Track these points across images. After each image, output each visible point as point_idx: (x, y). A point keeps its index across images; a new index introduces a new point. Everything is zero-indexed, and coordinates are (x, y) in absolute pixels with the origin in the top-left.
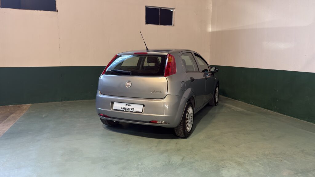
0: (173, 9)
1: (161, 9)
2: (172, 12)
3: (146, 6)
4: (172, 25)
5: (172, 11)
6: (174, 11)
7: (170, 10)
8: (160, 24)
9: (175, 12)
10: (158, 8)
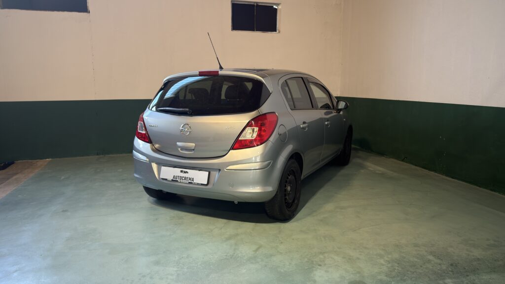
1: (257, 5)
3: (232, 1)
4: (276, 31)
5: (276, 7)
6: (279, 8)
7: (273, 6)
8: (256, 31)
10: (252, 4)
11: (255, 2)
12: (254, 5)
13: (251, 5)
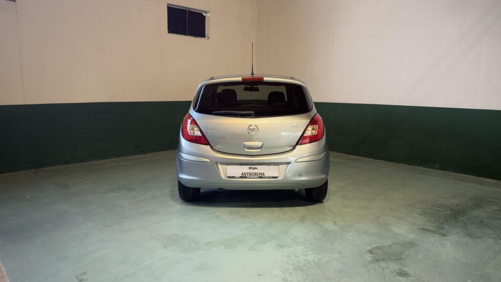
0: (206, 12)
1: (189, 11)
2: (204, 17)
3: (168, 4)
6: (207, 15)
7: (202, 14)
8: (189, 35)
9: (209, 17)
11: (187, 8)
12: (186, 11)
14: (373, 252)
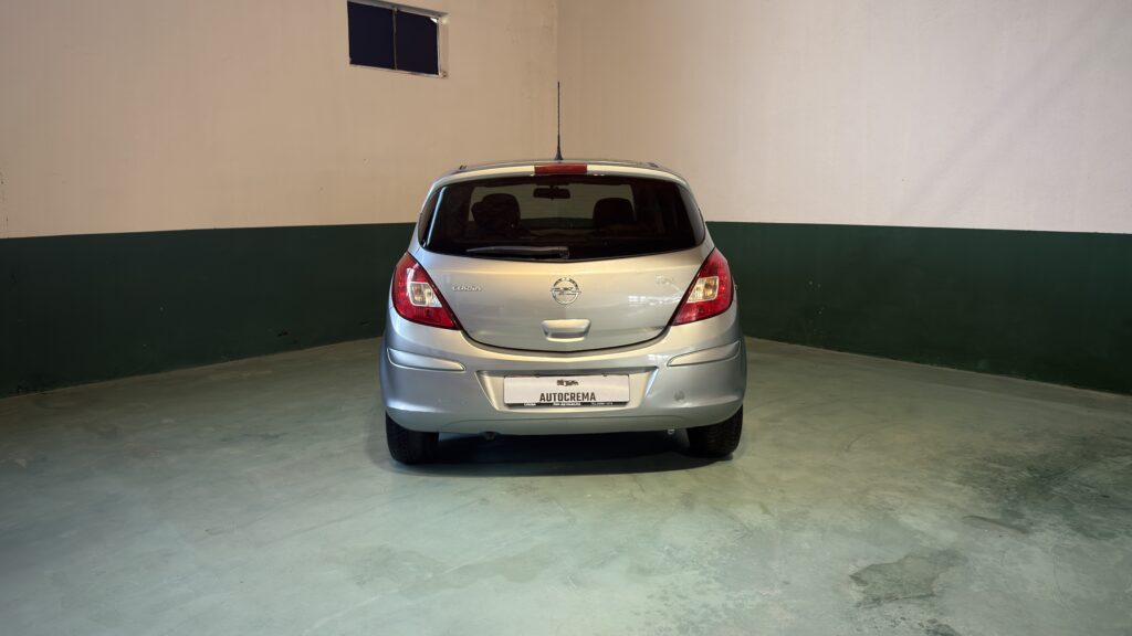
0: (439, 15)
1: (399, 11)
2: (435, 25)
4: (437, 74)
5: (435, 20)
6: (442, 22)
7: (428, 19)
8: (399, 68)
9: (445, 26)
10: (388, 7)
11: (394, 5)
12: (391, 11)
13: (384, 9)
14: (863, 578)
